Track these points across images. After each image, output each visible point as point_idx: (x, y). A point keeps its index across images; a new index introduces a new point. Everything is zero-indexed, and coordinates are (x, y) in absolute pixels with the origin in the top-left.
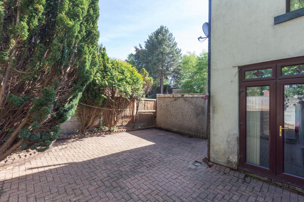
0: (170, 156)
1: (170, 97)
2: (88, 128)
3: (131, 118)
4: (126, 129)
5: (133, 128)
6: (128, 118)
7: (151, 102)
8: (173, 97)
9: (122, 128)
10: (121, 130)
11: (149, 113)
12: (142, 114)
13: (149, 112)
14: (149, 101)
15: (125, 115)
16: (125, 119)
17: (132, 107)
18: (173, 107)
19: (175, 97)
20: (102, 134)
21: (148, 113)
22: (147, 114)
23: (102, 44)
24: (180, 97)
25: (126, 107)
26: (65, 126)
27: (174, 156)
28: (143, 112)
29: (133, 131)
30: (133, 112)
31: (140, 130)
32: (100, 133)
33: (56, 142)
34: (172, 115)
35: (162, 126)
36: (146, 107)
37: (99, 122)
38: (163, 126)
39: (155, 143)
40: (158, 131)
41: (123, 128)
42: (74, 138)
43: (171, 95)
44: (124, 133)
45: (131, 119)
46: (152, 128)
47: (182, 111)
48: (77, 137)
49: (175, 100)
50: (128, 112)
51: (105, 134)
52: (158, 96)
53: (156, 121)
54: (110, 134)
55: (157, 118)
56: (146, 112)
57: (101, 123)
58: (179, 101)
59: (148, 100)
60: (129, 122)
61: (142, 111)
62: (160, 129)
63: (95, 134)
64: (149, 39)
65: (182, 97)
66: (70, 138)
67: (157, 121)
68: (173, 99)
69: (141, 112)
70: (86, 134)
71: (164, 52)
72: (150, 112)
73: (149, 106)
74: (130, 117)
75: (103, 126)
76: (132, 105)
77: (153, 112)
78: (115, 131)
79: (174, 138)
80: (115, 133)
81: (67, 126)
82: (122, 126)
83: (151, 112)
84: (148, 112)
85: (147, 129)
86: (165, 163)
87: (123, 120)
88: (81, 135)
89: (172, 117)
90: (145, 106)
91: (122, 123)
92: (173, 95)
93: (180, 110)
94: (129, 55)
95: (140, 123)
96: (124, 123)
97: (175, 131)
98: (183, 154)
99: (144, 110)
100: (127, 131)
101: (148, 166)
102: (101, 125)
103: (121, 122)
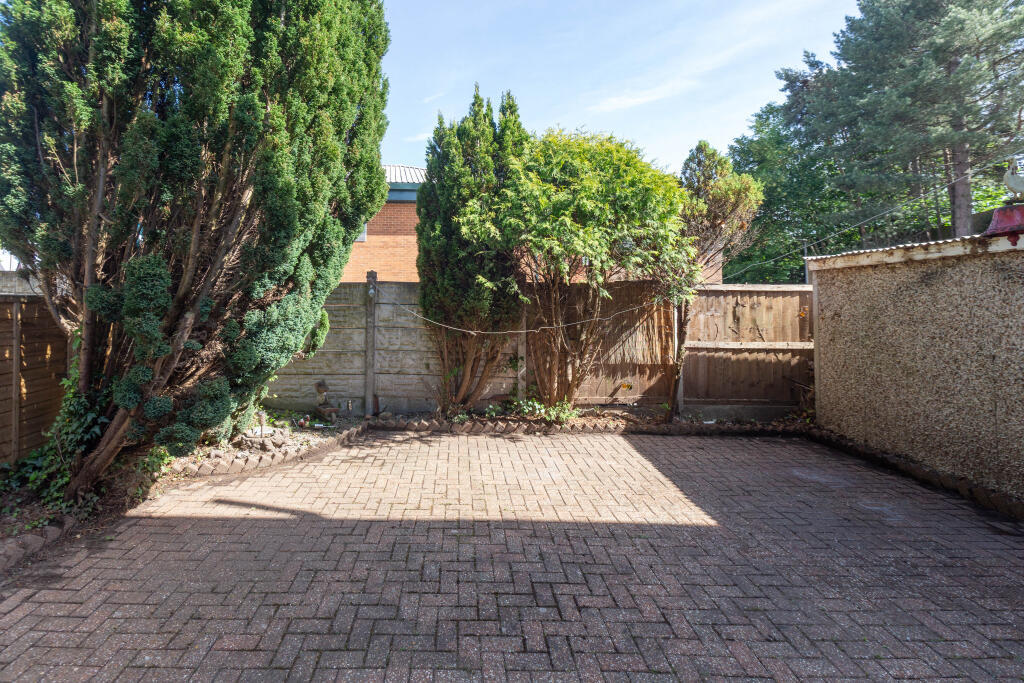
0: (740, 632)
1: (891, 267)
2: (464, 401)
3: (659, 375)
4: (628, 420)
5: (668, 420)
6: (642, 372)
7: (779, 303)
8: (909, 262)
9: (609, 415)
10: (601, 423)
11: (772, 357)
12: (721, 358)
13: (767, 351)
14: (767, 294)
15: (623, 359)
16: (629, 379)
17: (660, 327)
18: (913, 322)
19: (924, 262)
20: (514, 430)
21: (762, 356)
22: (757, 362)
23: (509, 94)
24: (959, 258)
25: (630, 327)
26: (405, 388)
27: (779, 649)
28: (726, 350)
29: (664, 434)
30: (665, 350)
31: (702, 433)
32: (508, 425)
33: (359, 434)
34: (909, 372)
35: (849, 434)
36: (746, 323)
37: (512, 381)
38: (855, 429)
39: (713, 522)
40: (813, 458)
41: (616, 417)
42: (417, 431)
43: (891, 254)
44: (608, 437)
45: (660, 380)
46: (786, 435)
47: (989, 349)
48: (427, 429)
49: (927, 279)
50: (639, 347)
51: (527, 432)
52: (813, 267)
53: (813, 400)
54: (546, 434)
55: (818, 386)
56: (751, 351)
57: (522, 385)
58: (959, 284)
59: (759, 293)
60: (648, 393)
61: (722, 345)
62: (838, 447)
63: (487, 428)
64: (858, 15)
65: (974, 256)
66: (403, 429)
67: (817, 403)
68: (905, 275)
69: (717, 350)
70: (456, 420)
71: (957, 44)
72: (776, 351)
73: (765, 319)
74: (654, 368)
75: (529, 398)
76: (660, 319)
77: (794, 352)
78: (573, 427)
79: (896, 519)
80: (569, 432)
81: (409, 388)
82: (612, 405)
83: (784, 351)
84: (759, 351)
85: (750, 434)
86: (649, 670)
87: (619, 381)
88: (441, 424)
89: (908, 386)
90: (736, 319)
91: (611, 395)
92: (907, 249)
93: (969, 347)
94: (759, 116)
95: (714, 403)
96: (624, 394)
97: (934, 472)
98: (876, 658)
99: (737, 340)
100: (626, 434)
101: (536, 642)
102: (520, 393)
103: (610, 391)
